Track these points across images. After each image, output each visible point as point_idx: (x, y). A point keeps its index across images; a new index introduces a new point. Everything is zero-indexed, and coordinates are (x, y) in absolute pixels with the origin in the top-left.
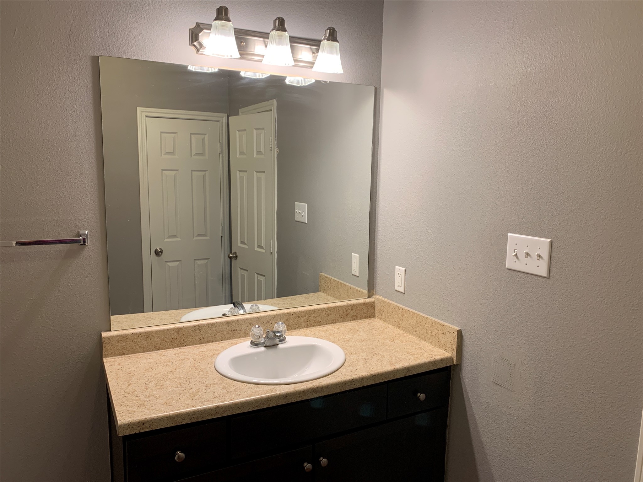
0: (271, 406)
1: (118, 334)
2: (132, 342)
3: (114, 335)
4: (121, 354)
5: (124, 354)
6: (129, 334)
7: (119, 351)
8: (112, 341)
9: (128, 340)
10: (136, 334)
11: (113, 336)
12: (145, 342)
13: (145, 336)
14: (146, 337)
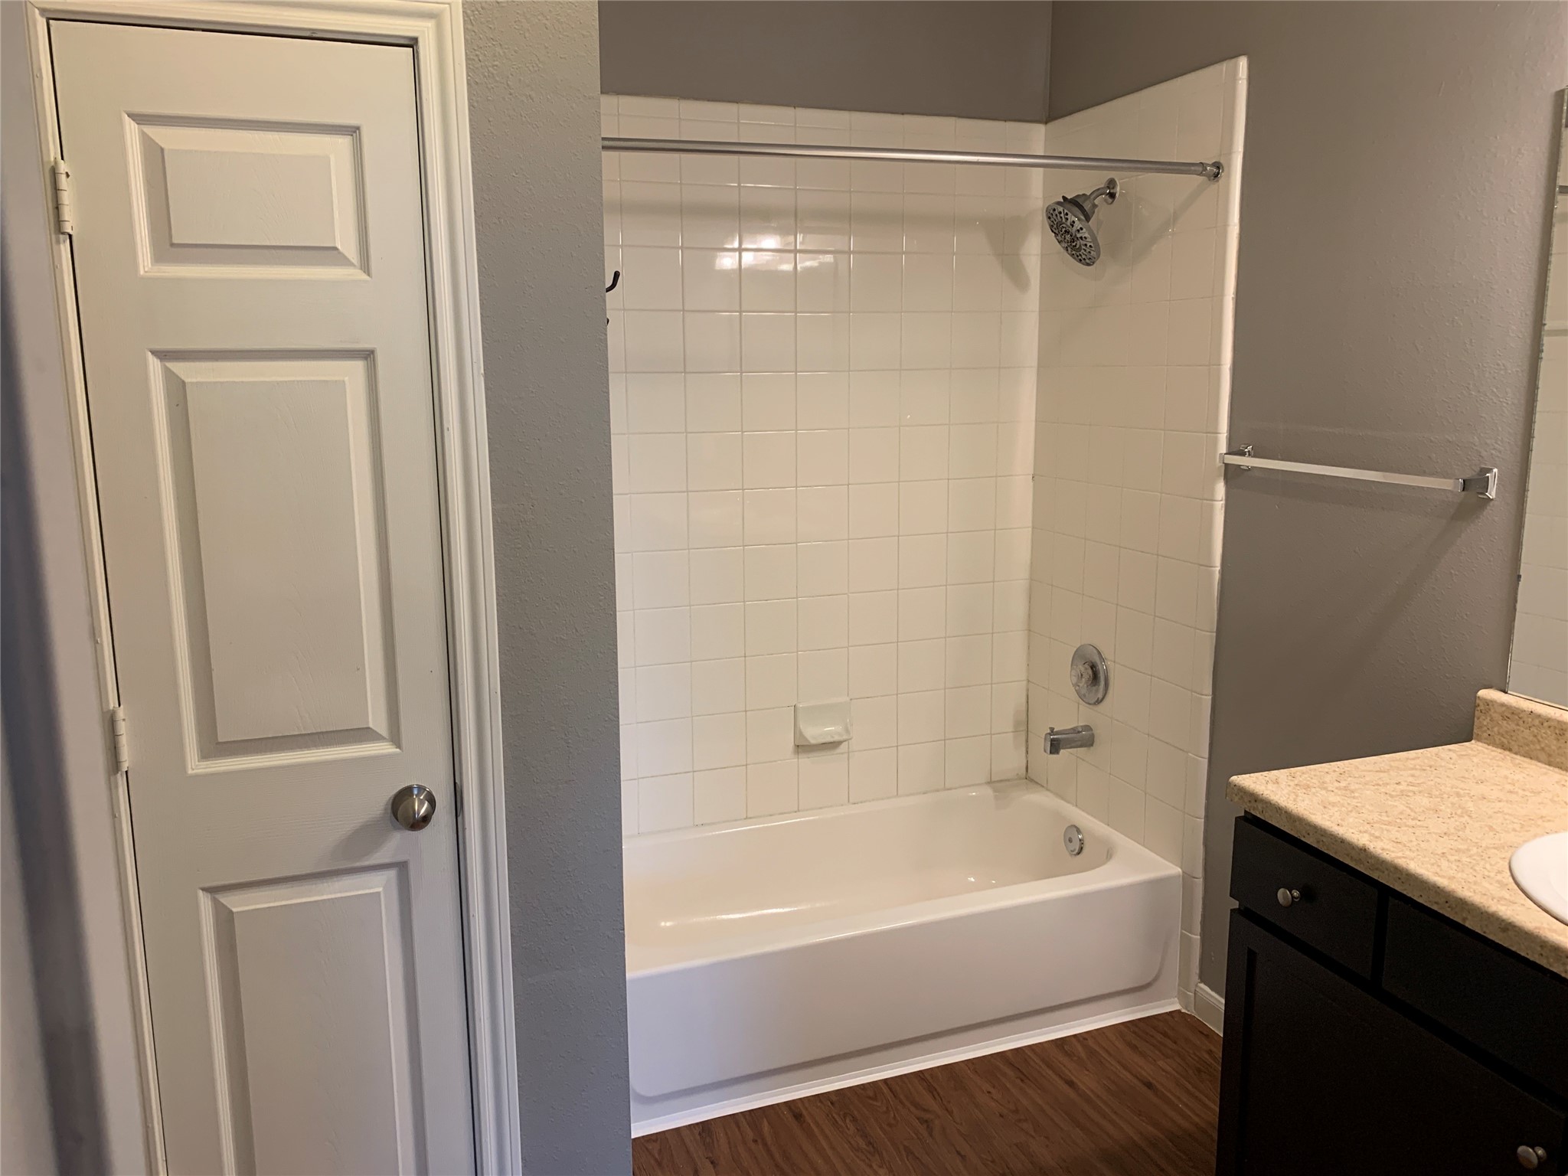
0: (1467, 924)
1: (1506, 703)
2: (1528, 731)
3: (1498, 701)
4: (1504, 747)
5: (1510, 750)
6: (1526, 709)
7: (1502, 739)
8: (1492, 711)
9: (1521, 722)
10: (1539, 716)
11: (1496, 702)
12: (1555, 742)
13: (1555, 728)
14: (1557, 732)
